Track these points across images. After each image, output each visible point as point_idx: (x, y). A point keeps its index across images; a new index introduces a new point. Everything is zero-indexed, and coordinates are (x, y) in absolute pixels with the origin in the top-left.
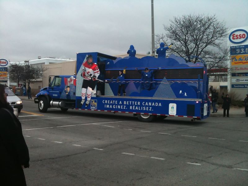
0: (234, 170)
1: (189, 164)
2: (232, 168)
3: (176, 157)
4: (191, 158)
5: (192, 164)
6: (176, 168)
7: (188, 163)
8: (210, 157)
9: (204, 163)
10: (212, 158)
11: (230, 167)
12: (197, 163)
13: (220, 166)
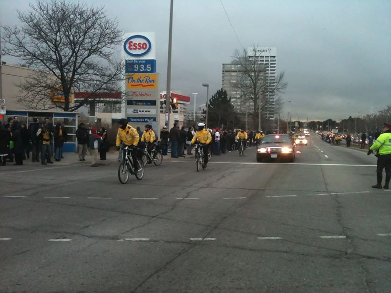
0: (121, 242)
1: (53, 242)
2: (118, 239)
3: (32, 233)
4: (56, 232)
5: (58, 240)
6: (28, 251)
7: (51, 240)
8: (87, 227)
9: (77, 237)
10: (91, 227)
11: (115, 238)
12: (65, 238)
13: (100, 239)
